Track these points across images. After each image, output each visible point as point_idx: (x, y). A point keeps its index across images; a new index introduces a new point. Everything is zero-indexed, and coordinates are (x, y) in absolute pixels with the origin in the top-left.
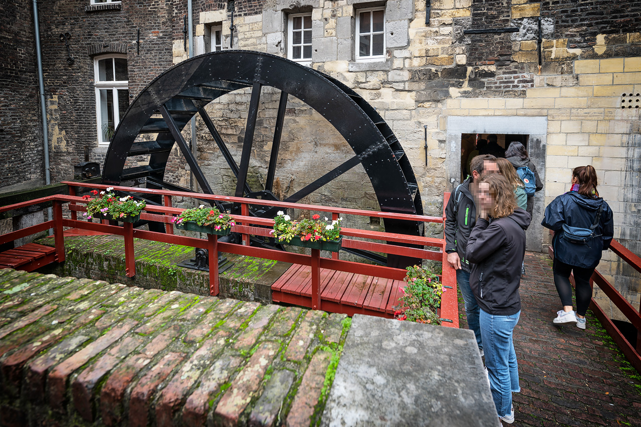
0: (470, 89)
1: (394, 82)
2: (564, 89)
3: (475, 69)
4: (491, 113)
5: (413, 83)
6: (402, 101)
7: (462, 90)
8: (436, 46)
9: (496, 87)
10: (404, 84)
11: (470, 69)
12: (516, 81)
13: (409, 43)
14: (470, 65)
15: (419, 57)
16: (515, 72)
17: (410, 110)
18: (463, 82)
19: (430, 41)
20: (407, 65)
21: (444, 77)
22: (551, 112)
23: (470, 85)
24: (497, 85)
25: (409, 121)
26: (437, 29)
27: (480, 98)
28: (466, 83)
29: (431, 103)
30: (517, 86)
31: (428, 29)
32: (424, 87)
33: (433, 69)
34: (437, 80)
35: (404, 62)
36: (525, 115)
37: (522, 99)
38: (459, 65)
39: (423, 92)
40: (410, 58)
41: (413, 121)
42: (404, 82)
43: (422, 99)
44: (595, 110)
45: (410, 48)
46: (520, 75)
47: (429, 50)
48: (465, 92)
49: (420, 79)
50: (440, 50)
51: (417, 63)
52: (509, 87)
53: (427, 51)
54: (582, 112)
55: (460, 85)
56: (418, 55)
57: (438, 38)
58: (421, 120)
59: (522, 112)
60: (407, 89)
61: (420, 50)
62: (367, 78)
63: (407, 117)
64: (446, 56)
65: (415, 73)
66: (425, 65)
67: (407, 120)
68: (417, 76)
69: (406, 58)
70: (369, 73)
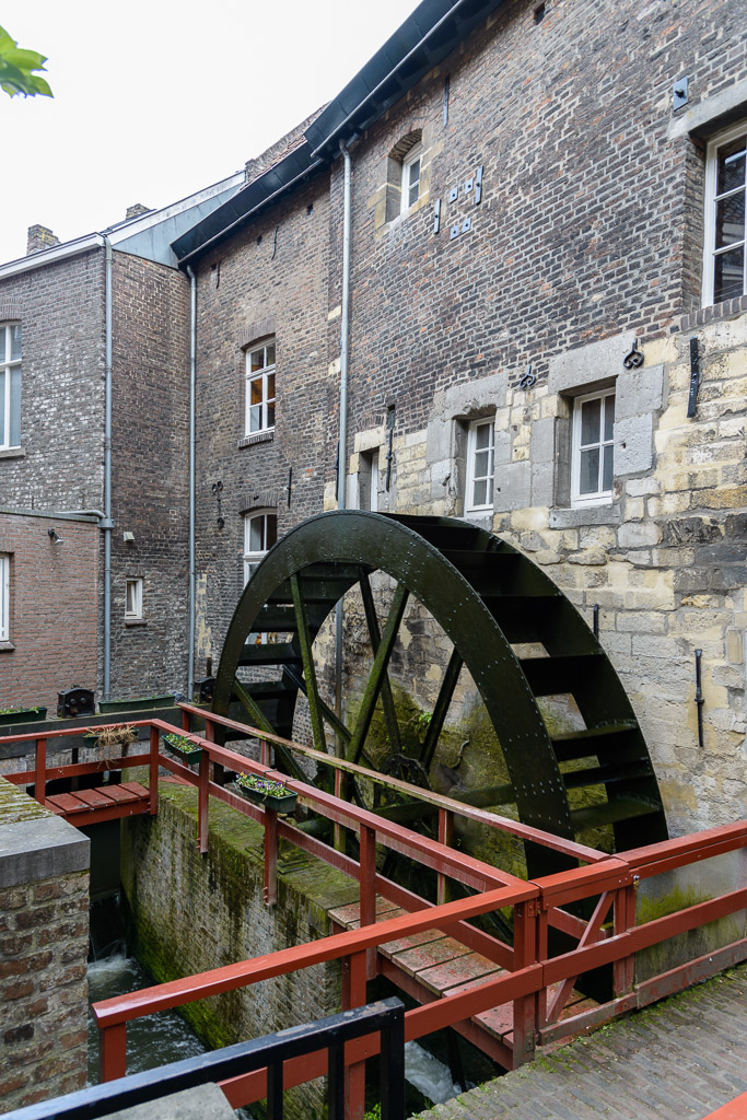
1: (631, 549)
5: (669, 551)
6: (648, 590)
8: (712, 465)
10: (650, 554)
13: (654, 462)
15: (676, 492)
17: (665, 612)
19: (698, 455)
20: (652, 512)
21: (733, 536)
25: (664, 638)
26: (713, 426)
29: (708, 597)
31: (693, 427)
32: (692, 561)
33: (706, 518)
34: (718, 543)
35: (646, 504)
39: (689, 571)
40: (658, 496)
41: (671, 637)
42: (649, 548)
43: (689, 588)
45: (658, 474)
47: (695, 475)
49: (680, 540)
50: (720, 472)
51: (671, 506)
53: (693, 477)
56: (673, 489)
57: (714, 445)
58: (689, 636)
60: (656, 564)
61: (677, 476)
62: (579, 541)
63: (659, 628)
64: (734, 486)
65: (669, 529)
66: (688, 511)
67: (660, 634)
68: (674, 535)
69: (649, 496)
70: (583, 532)
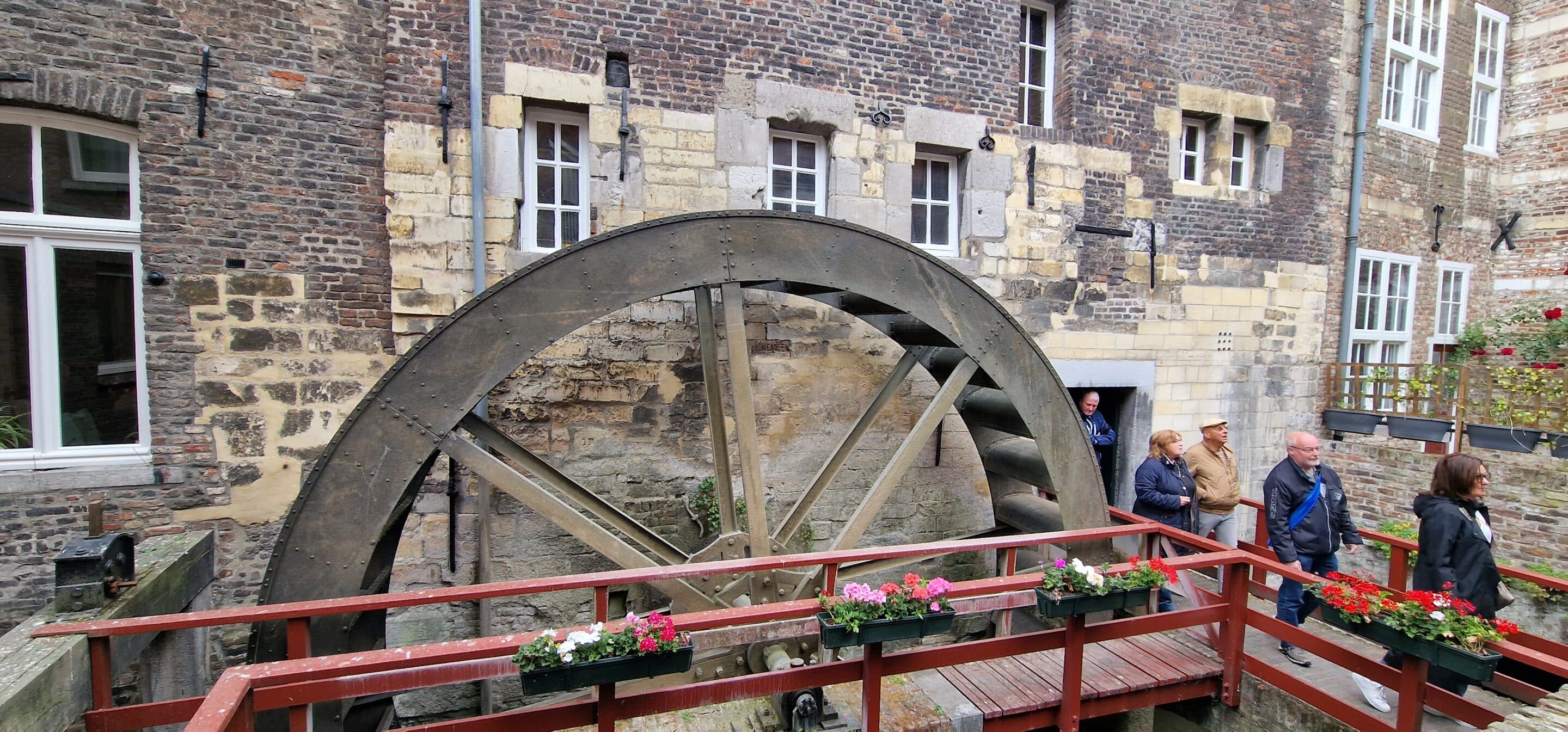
0: (1075, 317)
2: (1174, 323)
3: (1087, 286)
4: (1099, 355)
5: (1007, 303)
7: (1067, 317)
8: (1042, 244)
9: (1107, 316)
11: (1080, 285)
12: (1128, 308)
13: (1006, 232)
14: (1081, 279)
15: (1018, 258)
16: (1126, 296)
18: (1068, 306)
19: (1034, 235)
21: (1047, 295)
22: (1160, 354)
23: (1078, 311)
24: (1108, 313)
26: (1041, 216)
27: (1086, 332)
28: (1072, 306)
30: (1127, 317)
31: (1031, 213)
33: (1037, 282)
34: (1037, 299)
35: (996, 264)
36: (1135, 359)
37: (1132, 336)
38: (1069, 280)
40: (1006, 259)
44: (1198, 353)
45: (1007, 241)
46: (1132, 300)
47: (1032, 249)
48: (1070, 322)
49: (1016, 295)
50: (1046, 250)
51: (1015, 269)
52: (1119, 317)
53: (1030, 250)
54: (1186, 355)
55: (1064, 310)
56: (1016, 255)
57: (1044, 230)
59: (1132, 354)
61: (1020, 247)
64: (1054, 262)
65: (1012, 286)
66: (1025, 274)
68: (1014, 292)
69: (1001, 258)
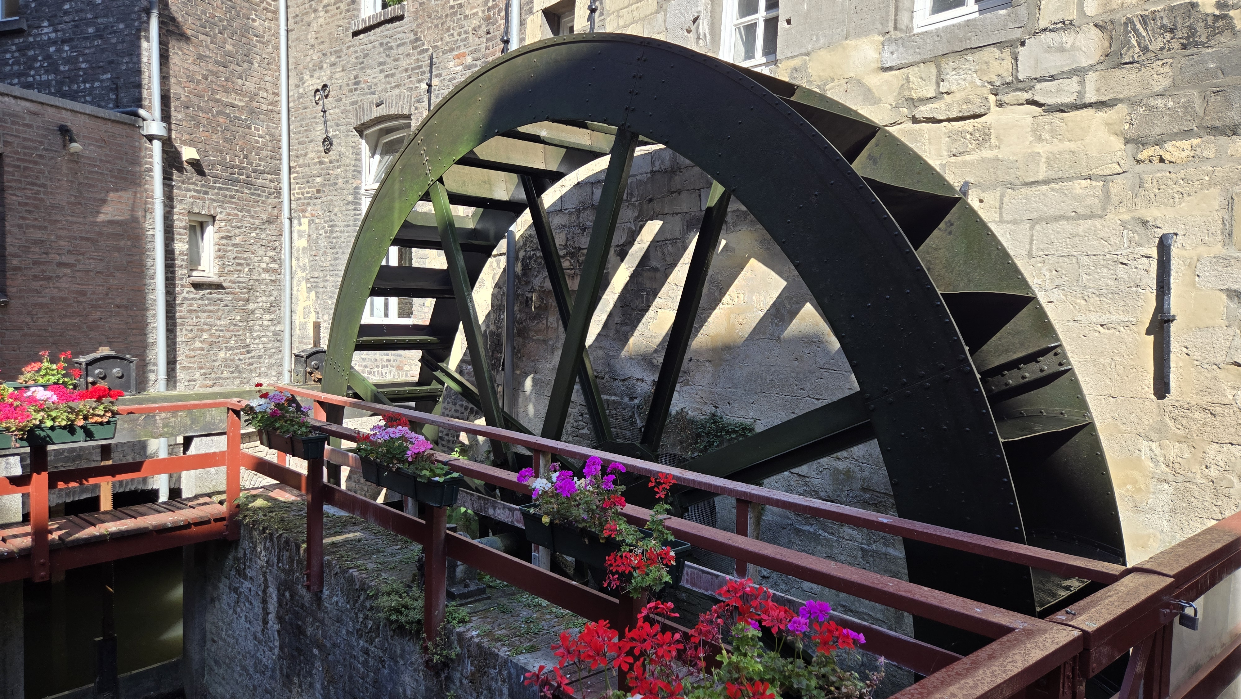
1: (1042, 80)
5: (1120, 73)
6: (1072, 146)
10: (1082, 83)
17: (1104, 178)
20: (1092, 8)
25: (1098, 223)
29: (1195, 141)
32: (1167, 82)
33: (1207, 2)
34: (1224, 45)
39: (1159, 102)
41: (1114, 218)
42: (1079, 72)
43: (1157, 131)
49: (1145, 50)
58: (1151, 214)
60: (1091, 97)
62: (940, 79)
63: (1090, 207)
65: (1126, 32)
67: (1091, 216)
68: (1134, 41)
70: (948, 66)
